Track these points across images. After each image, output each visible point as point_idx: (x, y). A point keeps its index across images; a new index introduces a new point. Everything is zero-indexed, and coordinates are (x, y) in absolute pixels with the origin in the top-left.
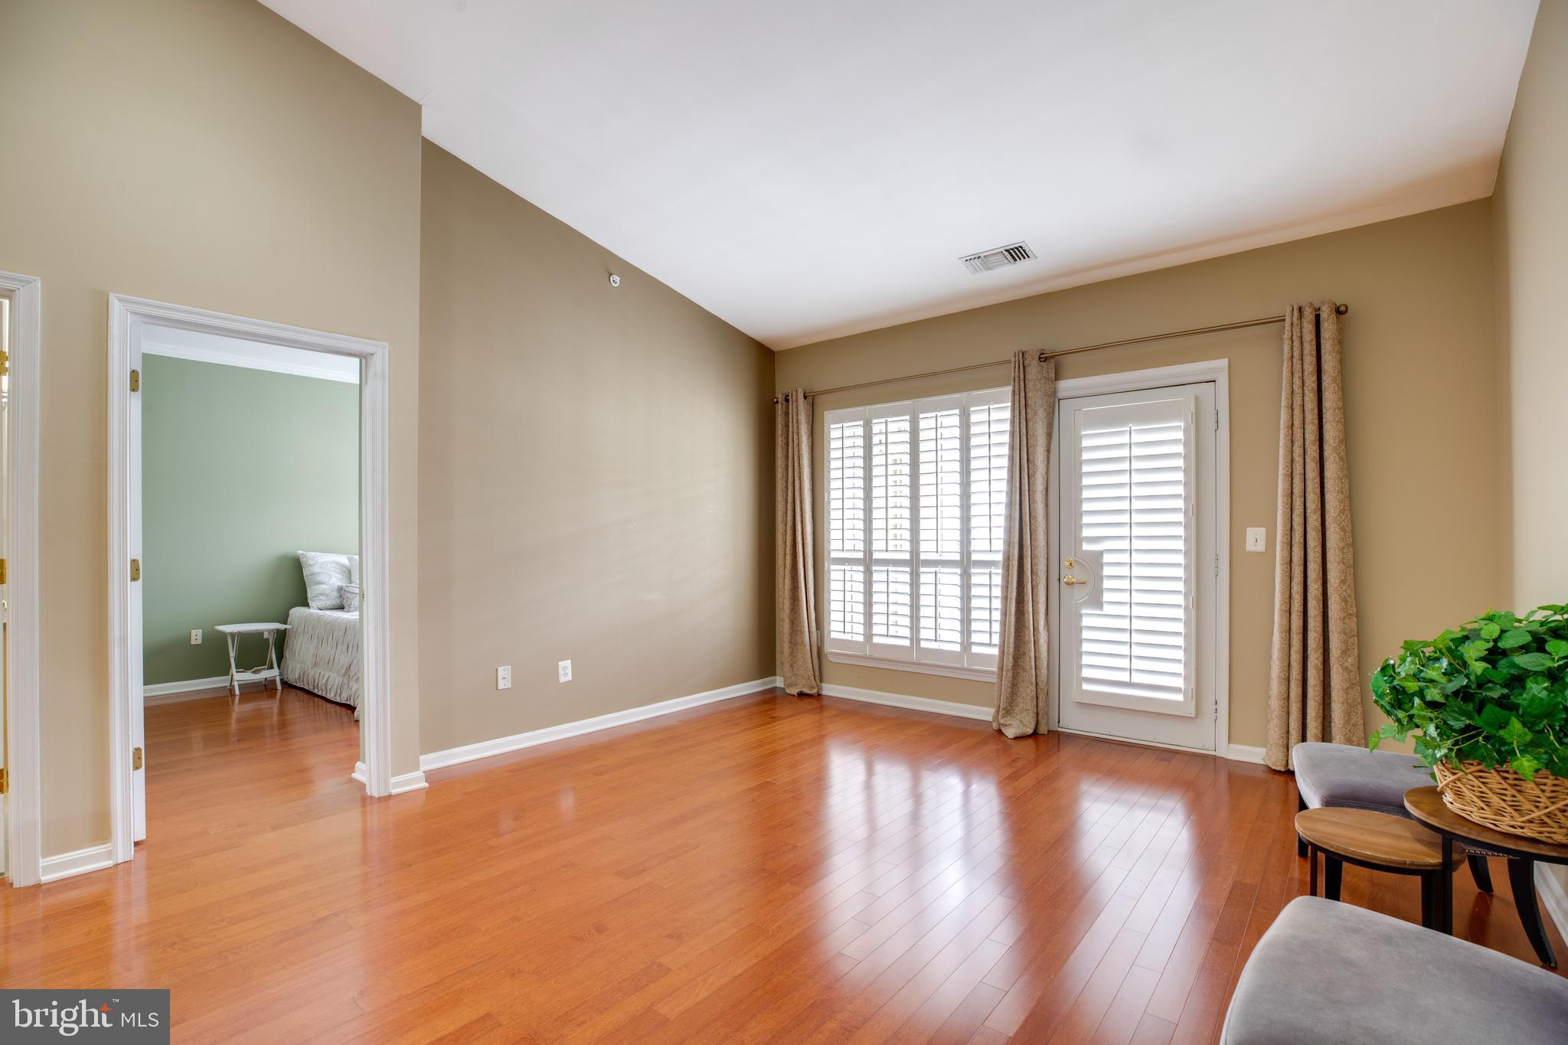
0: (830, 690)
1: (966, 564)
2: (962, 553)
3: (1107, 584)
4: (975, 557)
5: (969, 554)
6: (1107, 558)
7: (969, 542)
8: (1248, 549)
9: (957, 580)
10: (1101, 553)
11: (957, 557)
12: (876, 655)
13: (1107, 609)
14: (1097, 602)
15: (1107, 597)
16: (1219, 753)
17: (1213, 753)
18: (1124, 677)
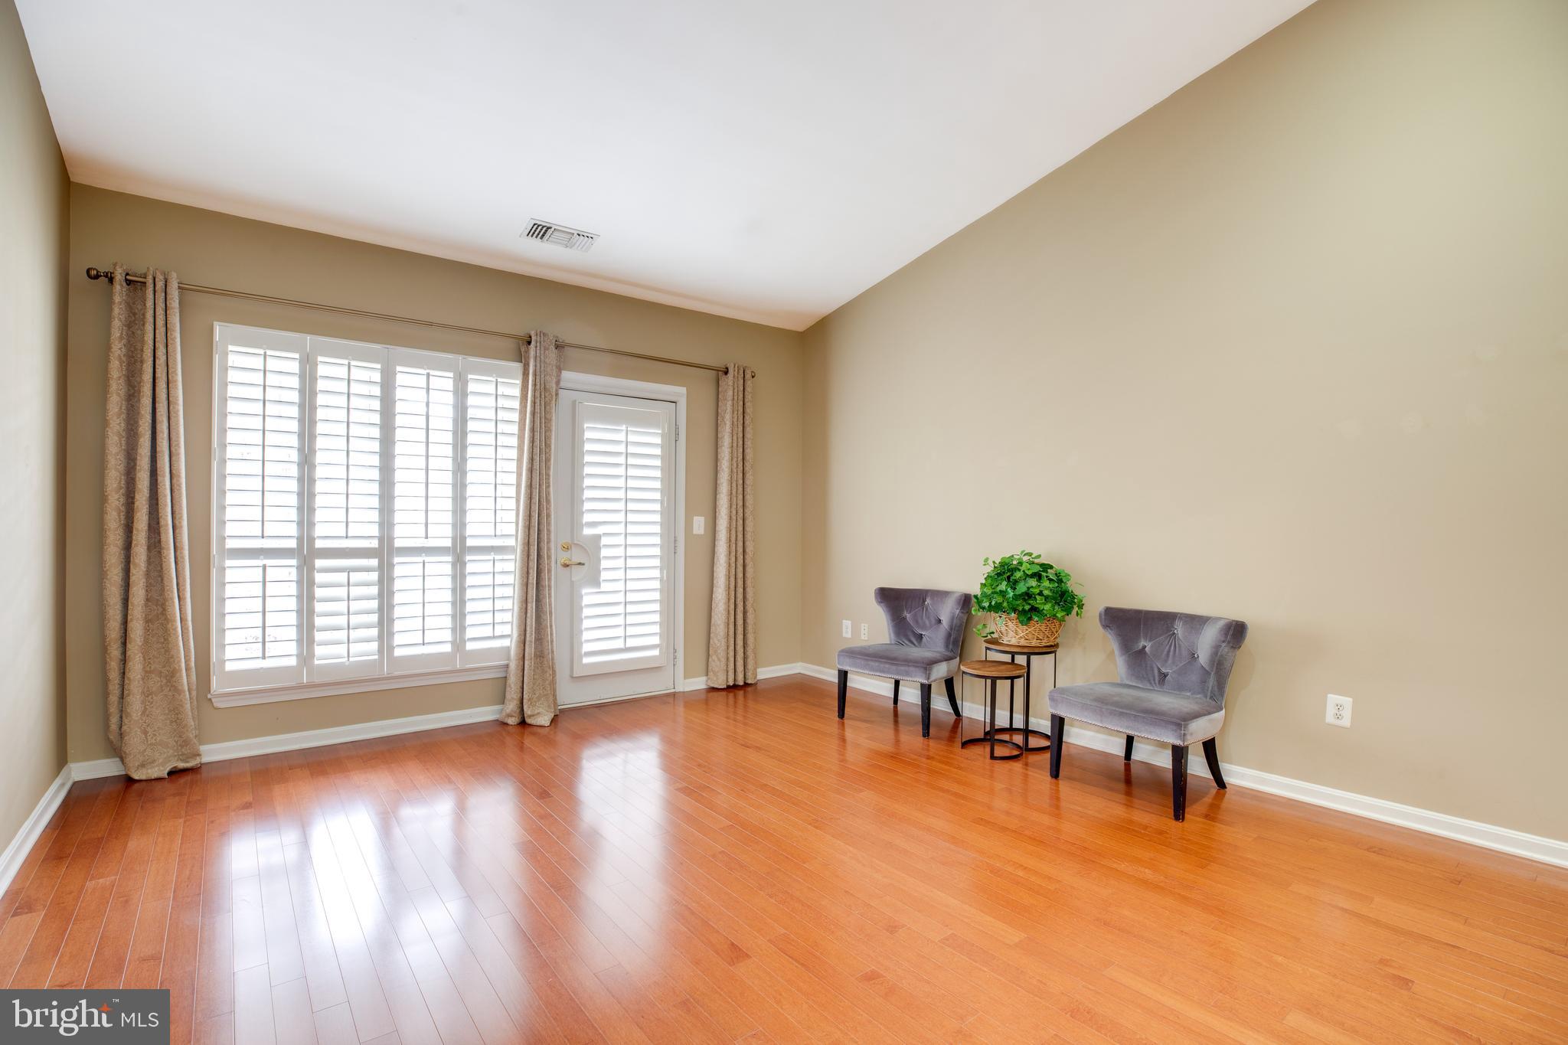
0: (212, 753)
1: (459, 551)
2: (454, 539)
3: (604, 564)
4: (470, 542)
5: (463, 539)
6: (604, 541)
7: (463, 525)
8: (695, 532)
9: (448, 569)
10: (598, 537)
11: (448, 543)
12: (317, 680)
13: (604, 587)
14: (595, 581)
15: (604, 575)
16: (680, 688)
17: (673, 691)
18: (619, 644)
